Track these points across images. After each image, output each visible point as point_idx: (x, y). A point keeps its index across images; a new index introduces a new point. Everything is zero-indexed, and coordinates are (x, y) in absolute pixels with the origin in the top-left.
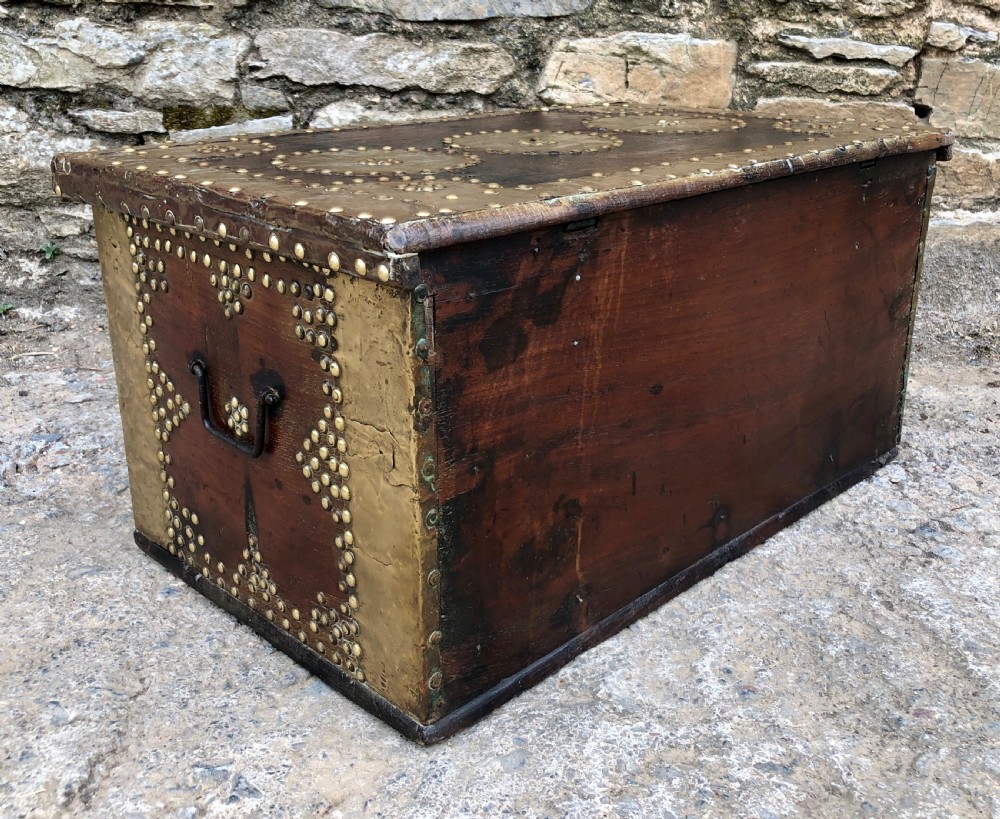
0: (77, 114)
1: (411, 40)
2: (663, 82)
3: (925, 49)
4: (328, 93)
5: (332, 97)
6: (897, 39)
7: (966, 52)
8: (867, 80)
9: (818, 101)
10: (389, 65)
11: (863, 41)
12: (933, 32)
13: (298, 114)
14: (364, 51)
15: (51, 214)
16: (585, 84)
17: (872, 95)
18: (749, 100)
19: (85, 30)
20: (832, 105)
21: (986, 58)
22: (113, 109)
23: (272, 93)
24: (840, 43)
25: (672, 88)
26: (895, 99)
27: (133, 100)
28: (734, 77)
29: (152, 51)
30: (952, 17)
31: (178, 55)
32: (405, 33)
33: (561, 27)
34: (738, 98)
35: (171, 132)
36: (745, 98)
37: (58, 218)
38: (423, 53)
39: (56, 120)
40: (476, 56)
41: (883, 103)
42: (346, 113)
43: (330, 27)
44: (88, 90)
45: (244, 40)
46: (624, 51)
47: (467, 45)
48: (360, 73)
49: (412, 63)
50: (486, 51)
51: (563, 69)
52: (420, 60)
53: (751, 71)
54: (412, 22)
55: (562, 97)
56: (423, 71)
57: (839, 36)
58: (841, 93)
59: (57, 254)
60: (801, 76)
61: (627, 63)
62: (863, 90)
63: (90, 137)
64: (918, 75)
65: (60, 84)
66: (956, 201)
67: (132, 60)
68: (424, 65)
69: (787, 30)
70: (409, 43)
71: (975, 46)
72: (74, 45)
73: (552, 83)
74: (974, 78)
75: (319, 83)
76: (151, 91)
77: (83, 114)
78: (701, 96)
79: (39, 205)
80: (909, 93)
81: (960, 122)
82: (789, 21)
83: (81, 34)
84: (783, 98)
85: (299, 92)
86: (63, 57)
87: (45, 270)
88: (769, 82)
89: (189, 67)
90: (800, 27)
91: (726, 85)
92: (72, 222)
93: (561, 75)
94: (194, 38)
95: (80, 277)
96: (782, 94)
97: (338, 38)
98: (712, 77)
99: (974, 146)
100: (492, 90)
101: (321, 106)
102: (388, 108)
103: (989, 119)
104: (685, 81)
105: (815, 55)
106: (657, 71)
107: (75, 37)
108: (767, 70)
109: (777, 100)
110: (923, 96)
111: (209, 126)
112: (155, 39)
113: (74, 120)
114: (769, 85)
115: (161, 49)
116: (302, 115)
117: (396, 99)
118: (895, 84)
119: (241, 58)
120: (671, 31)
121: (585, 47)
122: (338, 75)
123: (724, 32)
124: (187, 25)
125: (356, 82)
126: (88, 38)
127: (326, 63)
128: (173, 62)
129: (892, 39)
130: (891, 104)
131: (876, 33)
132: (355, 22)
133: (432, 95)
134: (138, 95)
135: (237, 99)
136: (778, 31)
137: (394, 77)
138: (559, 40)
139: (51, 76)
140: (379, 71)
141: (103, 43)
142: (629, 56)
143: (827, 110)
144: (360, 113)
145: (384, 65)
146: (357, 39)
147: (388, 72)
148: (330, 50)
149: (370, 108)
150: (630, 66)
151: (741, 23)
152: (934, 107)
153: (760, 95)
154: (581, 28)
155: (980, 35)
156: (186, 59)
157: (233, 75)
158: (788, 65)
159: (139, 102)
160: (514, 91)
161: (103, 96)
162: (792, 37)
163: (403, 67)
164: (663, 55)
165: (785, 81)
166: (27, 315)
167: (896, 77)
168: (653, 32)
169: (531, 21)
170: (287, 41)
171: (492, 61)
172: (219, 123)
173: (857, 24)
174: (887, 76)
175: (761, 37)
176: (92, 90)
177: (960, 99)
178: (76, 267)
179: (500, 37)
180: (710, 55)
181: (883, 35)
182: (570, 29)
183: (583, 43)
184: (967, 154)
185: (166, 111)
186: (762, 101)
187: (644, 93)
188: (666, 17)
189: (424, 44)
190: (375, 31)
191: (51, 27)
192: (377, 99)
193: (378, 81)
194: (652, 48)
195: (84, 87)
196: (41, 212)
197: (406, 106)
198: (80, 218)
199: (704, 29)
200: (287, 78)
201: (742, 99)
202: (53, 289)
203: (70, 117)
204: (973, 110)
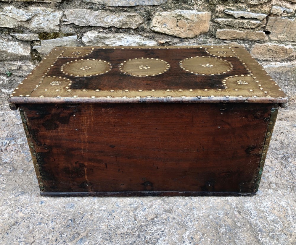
0: (13, 35)
1: (111, 12)
2: (188, 25)
3: (270, 14)
4: (87, 28)
5: (88, 29)
6: (261, 11)
7: (283, 15)
8: (251, 24)
9: (236, 30)
10: (105, 20)
11: (251, 12)
12: (273, 9)
13: (78, 35)
14: (97, 16)
15: (8, 63)
16: (164, 25)
17: (252, 29)
18: (214, 30)
19: (13, 10)
20: (240, 32)
21: (289, 17)
22: (24, 33)
23: (70, 29)
24: (243, 13)
25: (191, 27)
26: (259, 30)
27: (29, 30)
28: (210, 22)
29: (34, 16)
30: (279, 4)
31: (42, 17)
32: (110, 10)
33: (157, 9)
34: (211, 29)
35: (41, 40)
36: (213, 29)
37: (11, 64)
38: (115, 16)
39: (7, 36)
40: (131, 17)
41: (255, 31)
42: (92, 34)
43: (87, 8)
44: (16, 28)
45: (61, 13)
46: (176, 16)
47: (128, 14)
48: (96, 23)
49: (112, 19)
50: (134, 16)
51: (158, 21)
52: (114, 19)
53: (215, 21)
54: (112, 7)
55: (157, 29)
56: (116, 22)
57: (243, 11)
58: (243, 28)
59: (11, 74)
60: (231, 23)
61: (177, 19)
62: (250, 27)
63: (18, 41)
64: (267, 22)
65: (7, 26)
66: (276, 60)
67: (28, 19)
68: (116, 20)
69: (227, 9)
70: (111, 13)
71: (286, 13)
72: (10, 15)
73: (154, 25)
74: (284, 23)
75: (84, 26)
76: (34, 28)
77: (15, 35)
78: (200, 29)
79: (5, 61)
80: (264, 27)
81: (279, 36)
82: (228, 6)
83: (12, 11)
84: (225, 30)
85: (78, 28)
86: (7, 18)
87: (8, 79)
88: (221, 25)
89: (45, 21)
90: (231, 8)
91: (207, 25)
92: (14, 66)
93: (157, 23)
94: (46, 12)
95: (18, 81)
96: (224, 28)
97: (89, 12)
98: (203, 23)
99: (282, 43)
100: (136, 27)
101: (85, 32)
102: (105, 33)
103: (288, 35)
104: (195, 25)
105: (235, 17)
106: (186, 22)
107: (10, 12)
108: (220, 21)
109: (223, 30)
110: (268, 29)
111: (52, 39)
112: (35, 13)
113: (12, 36)
114: (221, 26)
115: (36, 16)
116: (80, 35)
117: (107, 30)
118: (259, 25)
119: (61, 18)
120: (191, 9)
121: (164, 15)
122: (90, 23)
123: (208, 9)
124: (44, 8)
125: (95, 25)
126: (14, 12)
127: (86, 20)
128: (40, 20)
129: (260, 11)
130: (258, 31)
131: (255, 9)
132: (94, 7)
133: (118, 29)
134: (31, 29)
135: (60, 30)
136: (224, 9)
137: (107, 23)
138: (157, 12)
139: (4, 24)
140: (102, 22)
141: (19, 14)
142: (178, 17)
143: (238, 33)
144: (97, 35)
145: (103, 20)
146: (95, 12)
147: (105, 22)
148: (87, 16)
149: (100, 33)
150: (178, 20)
151: (213, 6)
152: (271, 32)
153: (218, 28)
154: (163, 9)
155: (287, 10)
156: (44, 19)
157: (59, 23)
158: (227, 20)
159: (31, 31)
160: (143, 28)
161: (20, 30)
162: (228, 11)
163: (109, 20)
164: (188, 17)
165: (225, 24)
166: (4, 91)
167: (260, 23)
168: (185, 10)
169: (148, 6)
170: (74, 13)
171: (136, 19)
172: (55, 38)
173: (249, 7)
174: (257, 23)
175: (219, 11)
176: (17, 28)
177: (280, 29)
178: (17, 78)
179: (139, 11)
180: (203, 17)
181: (257, 10)
182: (160, 9)
183: (164, 13)
184: (280, 46)
185: (39, 34)
186: (218, 30)
187: (182, 28)
188: (190, 5)
189: (116, 13)
190: (101, 10)
191: (3, 9)
192: (102, 30)
193: (102, 25)
194: (185, 15)
195: (14, 27)
196: (5, 63)
197: (111, 32)
198: (17, 65)
199: (201, 8)
200: (74, 24)
201: (212, 29)
202: (11, 84)
203: (11, 35)
204: (283, 32)
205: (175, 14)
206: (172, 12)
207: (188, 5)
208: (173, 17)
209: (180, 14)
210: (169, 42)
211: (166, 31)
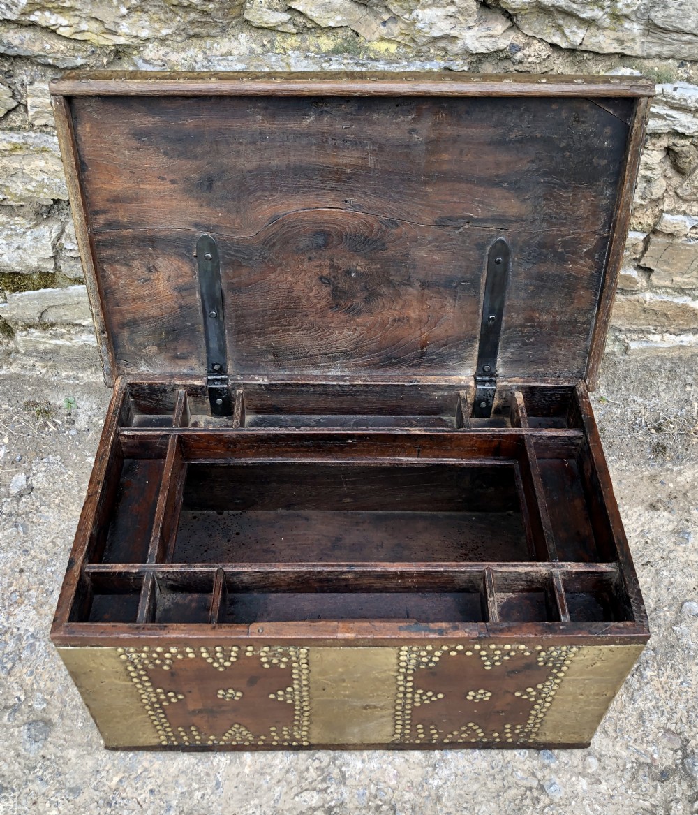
3: (653, 231)
6: (630, 225)
7: (689, 235)
12: (662, 222)
30: (681, 210)
31: (1, 242)
35: (7, 293)
45: (56, 226)
64: (645, 249)
66: (665, 329)
80: (636, 260)
81: (677, 279)
89: (12, 250)
94: (12, 230)
99: (686, 294)
110: (647, 262)
111: (38, 289)
119: (56, 240)
124: (4, 218)
135: (58, 269)
152: (655, 269)
156: (8, 244)
157: (51, 254)
172: (45, 287)
177: (679, 265)
184: (678, 304)
204: (689, 271)
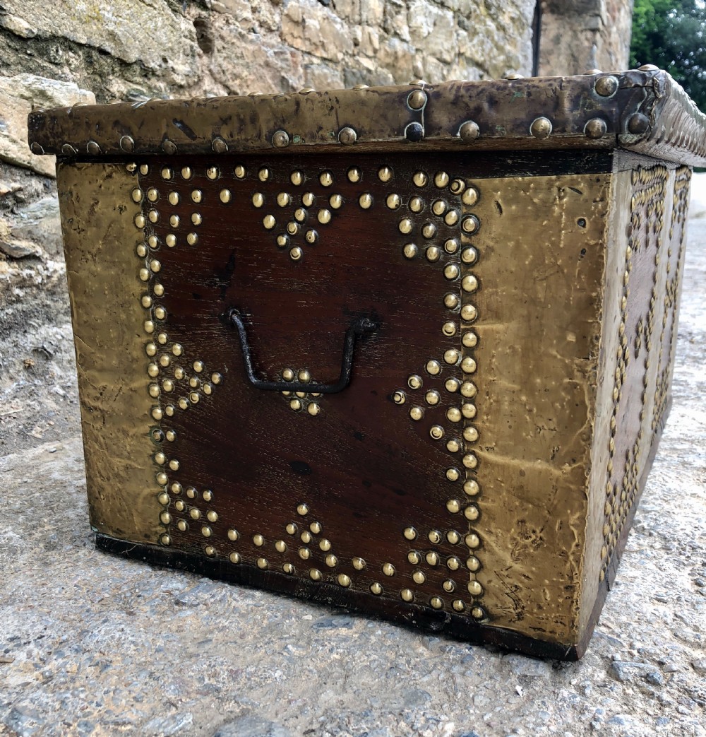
205: (28, 88)
206: (17, 78)
207: (51, 62)
208: (22, 96)
209: (41, 87)
210: (20, 190)
211: (9, 146)
